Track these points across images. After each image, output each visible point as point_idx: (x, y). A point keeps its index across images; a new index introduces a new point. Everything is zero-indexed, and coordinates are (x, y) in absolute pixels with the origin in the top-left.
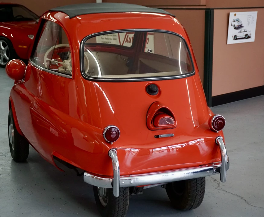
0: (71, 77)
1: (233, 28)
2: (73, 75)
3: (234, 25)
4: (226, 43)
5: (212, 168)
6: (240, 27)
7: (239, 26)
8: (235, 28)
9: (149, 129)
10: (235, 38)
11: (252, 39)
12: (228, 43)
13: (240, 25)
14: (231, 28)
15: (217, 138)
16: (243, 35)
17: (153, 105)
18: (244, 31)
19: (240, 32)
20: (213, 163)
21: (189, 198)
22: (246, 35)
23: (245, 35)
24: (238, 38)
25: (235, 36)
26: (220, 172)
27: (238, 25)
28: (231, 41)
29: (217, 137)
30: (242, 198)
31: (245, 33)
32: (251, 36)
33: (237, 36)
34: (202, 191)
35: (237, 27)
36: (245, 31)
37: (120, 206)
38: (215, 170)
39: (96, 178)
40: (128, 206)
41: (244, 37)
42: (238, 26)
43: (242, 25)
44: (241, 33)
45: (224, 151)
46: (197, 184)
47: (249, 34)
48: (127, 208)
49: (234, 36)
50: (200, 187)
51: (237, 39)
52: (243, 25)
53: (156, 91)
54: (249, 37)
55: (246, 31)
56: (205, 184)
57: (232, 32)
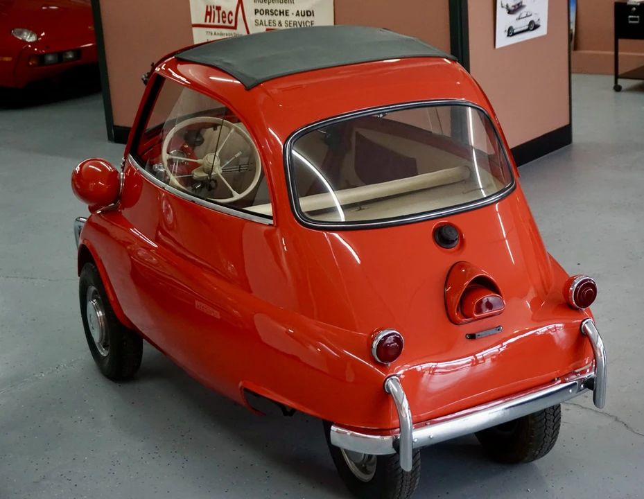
0: (271, 222)
1: (505, 11)
2: (275, 218)
3: (507, 6)
4: (493, 46)
5: (576, 383)
6: (519, 7)
7: (517, 7)
8: (510, 12)
9: (453, 321)
10: (511, 32)
11: (542, 31)
12: (498, 46)
13: (518, 4)
14: (502, 12)
15: (584, 323)
16: (524, 24)
17: (454, 269)
18: (527, 16)
19: (519, 19)
20: (577, 371)
21: (531, 443)
22: (532, 22)
23: (528, 23)
24: (515, 31)
25: (510, 29)
26: (592, 390)
27: (514, 4)
28: (503, 41)
29: (583, 321)
30: (616, 419)
31: (529, 19)
32: (541, 24)
33: (514, 28)
34: (555, 427)
35: (513, 8)
36: (529, 14)
37: (405, 482)
38: (582, 386)
39: (352, 435)
40: (418, 480)
41: (526, 27)
42: (514, 6)
43: (521, 2)
44: (521, 20)
45: (600, 344)
46: (546, 414)
47: (536, 20)
48: (417, 483)
49: (507, 30)
50: (552, 420)
51: (514, 34)
52: (523, 4)
53: (456, 239)
54: (536, 27)
55: (531, 15)
56: (560, 411)
57: (504, 20)
